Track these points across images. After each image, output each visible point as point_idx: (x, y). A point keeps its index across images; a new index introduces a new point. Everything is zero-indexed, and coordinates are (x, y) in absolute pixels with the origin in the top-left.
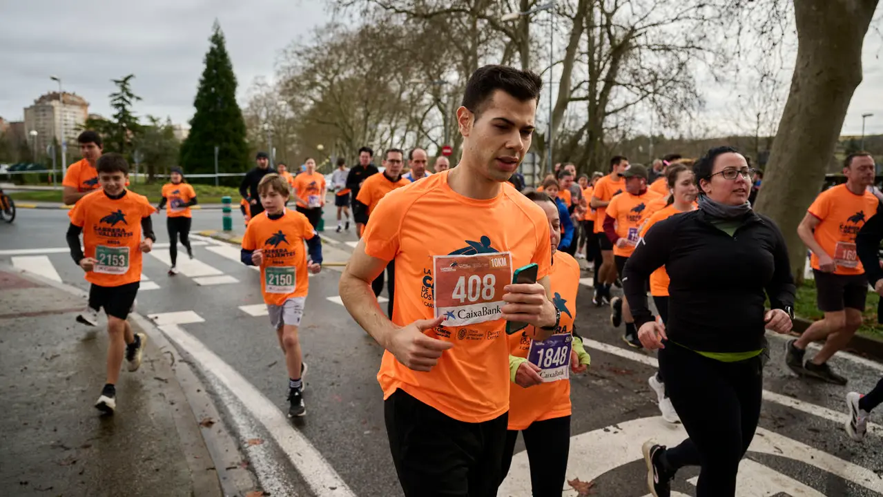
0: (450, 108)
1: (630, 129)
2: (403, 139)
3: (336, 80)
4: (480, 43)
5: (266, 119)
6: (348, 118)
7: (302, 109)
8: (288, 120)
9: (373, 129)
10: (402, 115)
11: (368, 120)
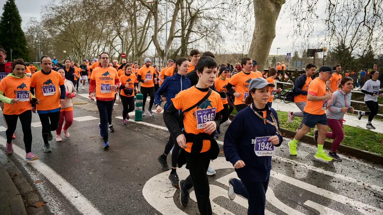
0: (124, 37)
3: (72, 22)
4: (137, 11)
5: (37, 37)
6: (78, 39)
7: (55, 34)
8: (48, 38)
9: (90, 45)
10: (103, 39)
11: (87, 40)
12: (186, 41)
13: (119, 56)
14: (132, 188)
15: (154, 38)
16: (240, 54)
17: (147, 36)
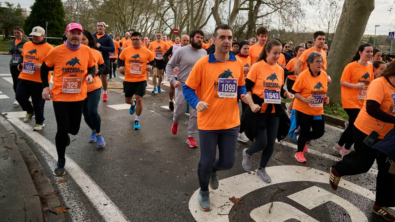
0: (178, 9)
1: (269, 26)
2: (153, 24)
5: (77, 9)
6: (123, 11)
7: (98, 5)
8: (89, 10)
9: (136, 18)
10: (153, 12)
11: (134, 13)
12: (255, 15)
13: (171, 33)
14: (175, 198)
15: (214, 11)
17: (206, 8)
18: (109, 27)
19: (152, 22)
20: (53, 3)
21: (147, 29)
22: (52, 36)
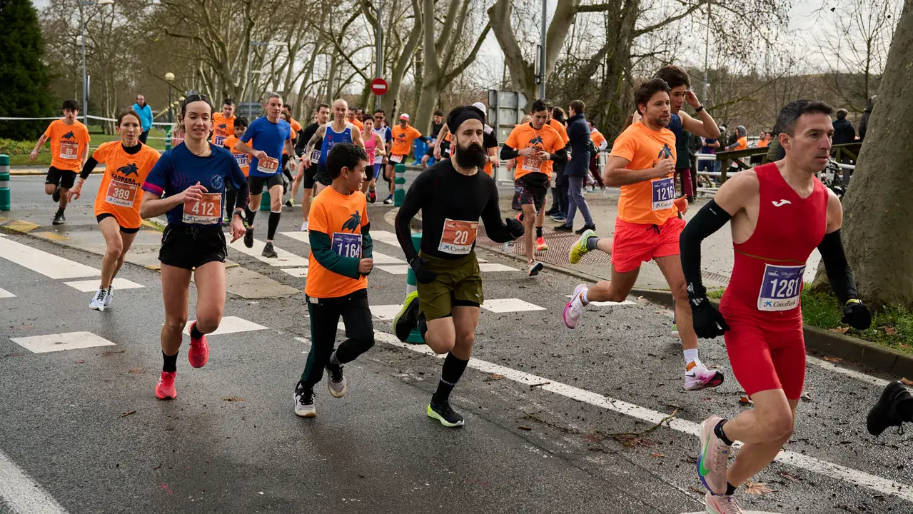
0: (385, 16)
2: (309, 67)
5: (80, 28)
6: (218, 31)
7: (142, 13)
8: (116, 30)
9: (259, 48)
10: (308, 27)
11: (252, 33)
12: (625, 26)
13: (366, 92)
15: (497, 18)
16: (854, 73)
17: (471, 10)
18: (176, 80)
19: (307, 59)
20: (10, 13)
21: (291, 81)
22: (7, 113)
